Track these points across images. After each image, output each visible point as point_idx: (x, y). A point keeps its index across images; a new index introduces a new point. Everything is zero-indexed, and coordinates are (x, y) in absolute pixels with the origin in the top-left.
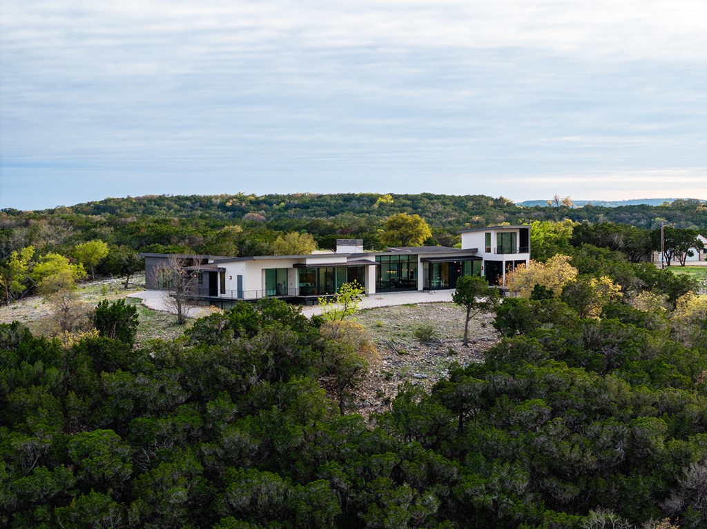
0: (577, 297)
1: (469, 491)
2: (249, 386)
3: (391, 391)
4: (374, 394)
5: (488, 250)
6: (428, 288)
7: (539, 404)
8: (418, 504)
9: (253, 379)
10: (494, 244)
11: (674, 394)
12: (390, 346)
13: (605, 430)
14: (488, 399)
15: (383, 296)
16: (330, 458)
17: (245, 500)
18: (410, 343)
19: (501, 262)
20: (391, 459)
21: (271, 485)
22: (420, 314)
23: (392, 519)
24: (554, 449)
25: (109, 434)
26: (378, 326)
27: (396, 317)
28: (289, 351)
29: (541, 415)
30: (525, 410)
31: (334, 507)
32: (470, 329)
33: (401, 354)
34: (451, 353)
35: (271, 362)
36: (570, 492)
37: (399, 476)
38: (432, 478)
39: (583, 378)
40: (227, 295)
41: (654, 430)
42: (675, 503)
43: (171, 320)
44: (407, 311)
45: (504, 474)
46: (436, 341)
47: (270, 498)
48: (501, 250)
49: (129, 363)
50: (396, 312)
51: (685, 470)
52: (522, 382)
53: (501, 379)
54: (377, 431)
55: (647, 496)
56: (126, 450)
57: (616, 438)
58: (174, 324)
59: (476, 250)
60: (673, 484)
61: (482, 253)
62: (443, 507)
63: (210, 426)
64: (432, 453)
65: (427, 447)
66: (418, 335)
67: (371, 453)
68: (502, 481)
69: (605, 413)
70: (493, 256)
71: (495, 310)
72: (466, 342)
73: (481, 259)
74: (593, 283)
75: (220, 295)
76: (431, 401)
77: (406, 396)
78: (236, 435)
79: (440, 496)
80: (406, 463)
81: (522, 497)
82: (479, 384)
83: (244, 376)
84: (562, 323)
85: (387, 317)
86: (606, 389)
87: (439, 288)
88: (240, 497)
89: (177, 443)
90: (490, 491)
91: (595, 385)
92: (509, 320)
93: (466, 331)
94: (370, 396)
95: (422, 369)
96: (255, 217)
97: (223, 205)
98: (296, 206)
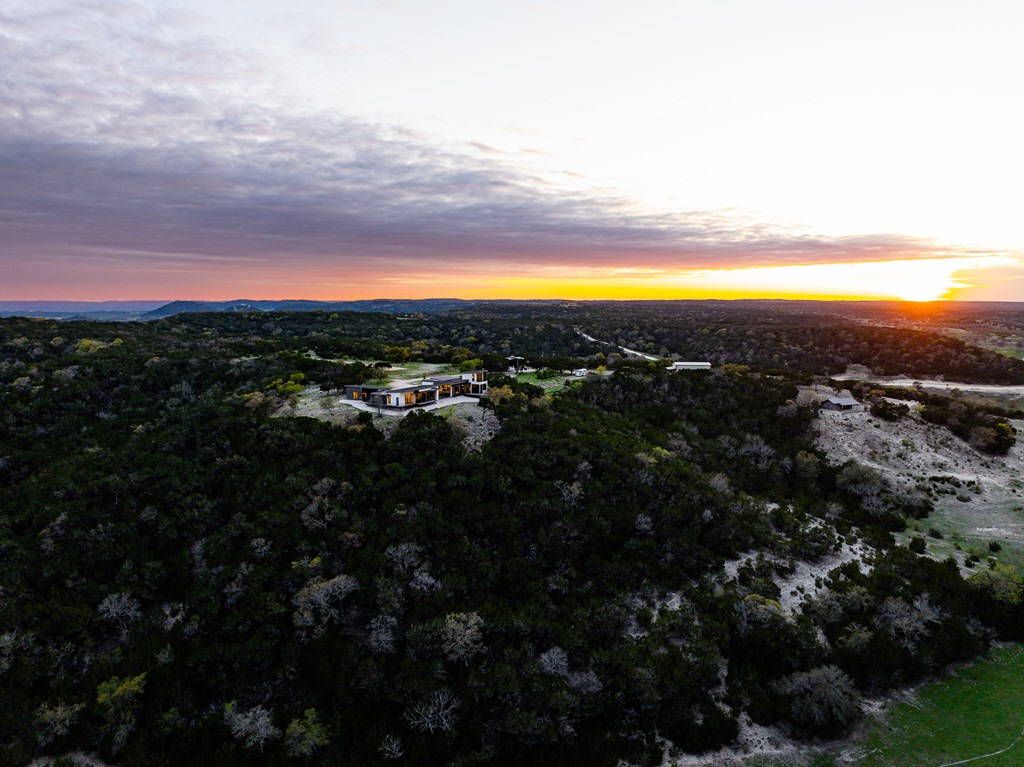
6: (454, 396)
10: (475, 379)
15: (443, 400)
18: (466, 422)
19: (477, 385)
20: (493, 468)
22: (461, 408)
27: (455, 410)
32: (485, 415)
34: (481, 425)
40: (394, 405)
43: (374, 415)
46: (474, 421)
48: (478, 381)
50: (451, 408)
51: (578, 466)
58: (378, 417)
59: (468, 380)
60: (575, 470)
66: (466, 418)
70: (475, 383)
71: (494, 409)
72: (483, 420)
73: (470, 383)
74: (520, 396)
75: (389, 404)
85: (450, 410)
87: (457, 395)
93: (483, 415)
96: (270, 325)
97: (249, 318)
98: (288, 319)
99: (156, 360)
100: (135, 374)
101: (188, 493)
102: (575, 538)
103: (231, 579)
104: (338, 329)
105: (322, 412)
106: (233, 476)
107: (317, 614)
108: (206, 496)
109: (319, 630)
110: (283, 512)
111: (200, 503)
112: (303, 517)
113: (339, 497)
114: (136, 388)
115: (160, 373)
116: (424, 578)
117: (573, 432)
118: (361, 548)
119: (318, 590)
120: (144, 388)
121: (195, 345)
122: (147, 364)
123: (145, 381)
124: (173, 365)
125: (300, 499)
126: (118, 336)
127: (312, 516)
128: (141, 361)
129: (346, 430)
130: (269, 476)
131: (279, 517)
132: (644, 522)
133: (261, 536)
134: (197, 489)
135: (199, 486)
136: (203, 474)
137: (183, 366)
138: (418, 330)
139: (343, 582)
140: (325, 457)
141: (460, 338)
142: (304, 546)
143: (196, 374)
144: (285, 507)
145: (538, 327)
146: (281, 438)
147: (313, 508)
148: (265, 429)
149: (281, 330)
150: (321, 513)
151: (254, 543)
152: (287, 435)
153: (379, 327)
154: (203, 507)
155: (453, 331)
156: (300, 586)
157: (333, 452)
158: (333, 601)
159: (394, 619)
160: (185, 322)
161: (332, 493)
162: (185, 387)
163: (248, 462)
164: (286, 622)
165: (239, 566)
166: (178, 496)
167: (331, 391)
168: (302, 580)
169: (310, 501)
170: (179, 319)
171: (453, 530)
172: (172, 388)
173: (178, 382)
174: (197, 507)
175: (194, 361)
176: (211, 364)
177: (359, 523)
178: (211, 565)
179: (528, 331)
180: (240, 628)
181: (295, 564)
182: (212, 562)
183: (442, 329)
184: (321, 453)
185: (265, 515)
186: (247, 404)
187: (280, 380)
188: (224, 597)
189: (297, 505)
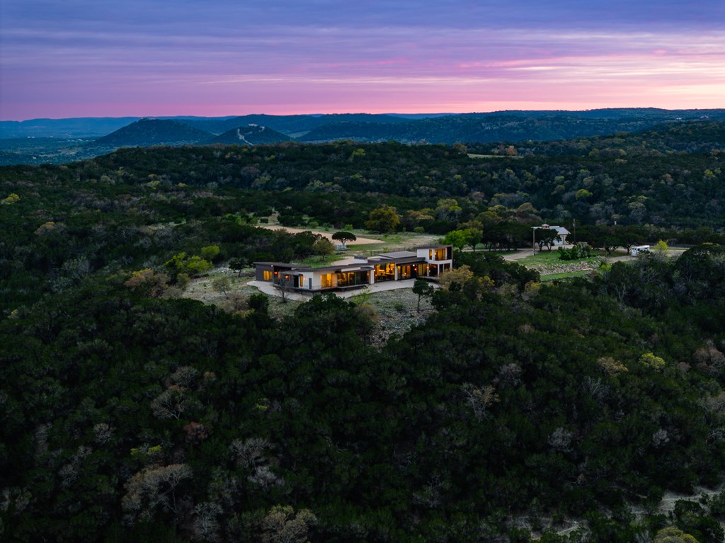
0: (471, 288)
1: (418, 376)
2: (328, 335)
3: (387, 335)
4: (378, 336)
5: (431, 258)
6: (401, 279)
7: (446, 342)
8: (399, 381)
9: (329, 332)
10: (433, 257)
11: (503, 336)
12: (383, 313)
13: (471, 353)
14: (427, 339)
15: (378, 284)
16: (364, 364)
17: (334, 380)
18: (393, 312)
19: (436, 265)
20: (388, 365)
21: (343, 375)
22: (397, 295)
23: (390, 387)
24: (451, 360)
25: (275, 356)
26: (378, 303)
27: (385, 298)
28: (343, 319)
29: (447, 346)
30: (441, 345)
31: (367, 383)
32: (421, 304)
33: (389, 317)
34: (412, 316)
35: (336, 324)
36: (457, 376)
37: (391, 371)
38: (404, 372)
39: (467, 331)
40: (304, 287)
41: (491, 353)
42: (496, 380)
43: (279, 300)
44: (390, 294)
45: (431, 370)
46: (405, 311)
47: (344, 380)
48: (437, 259)
49: (270, 323)
50: (385, 295)
51: (501, 368)
52: (441, 333)
53: (432, 331)
54: (382, 354)
55: (487, 378)
56: (283, 362)
57: (477, 355)
58: (281, 303)
59: (424, 258)
60: (497, 373)
61: (427, 258)
62: (408, 382)
63: (315, 352)
64: (404, 362)
65: (402, 360)
66: (396, 307)
67: (380, 362)
68: (431, 372)
69: (474, 345)
70: (433, 262)
71: (432, 296)
72: (418, 310)
73: (427, 263)
74: (480, 280)
75: (300, 287)
76: (403, 340)
77: (393, 337)
78: (326, 356)
79: (406, 378)
80: (394, 366)
81: (438, 378)
82: (423, 333)
83: (325, 330)
84: (462, 304)
85: (381, 298)
86: (475, 335)
87: (406, 278)
88: (331, 379)
89: (302, 359)
90: (426, 376)
91: (471, 333)
92: (439, 299)
93: (419, 304)
94: (376, 337)
95: (398, 324)
96: (252, 169)
97: (222, 157)
98: (284, 159)
99: (50, 225)
100: (21, 245)
101: (41, 377)
102: (461, 447)
103: (69, 462)
104: (357, 176)
105: (217, 294)
106: (89, 361)
107: (145, 499)
108: (58, 381)
109: (147, 515)
110: (134, 399)
111: (50, 388)
112: (154, 405)
113: (200, 389)
114: (19, 264)
115: (52, 244)
116: (264, 472)
117: (527, 328)
118: (208, 439)
119: (152, 476)
120: (29, 266)
121: (112, 204)
122: (39, 231)
123: (32, 255)
124: (71, 233)
125: (157, 387)
126: (15, 190)
127: (164, 405)
128: (32, 226)
129: (229, 316)
130: (129, 363)
131: (127, 404)
132: (560, 436)
133: (106, 422)
134: (51, 374)
135: (54, 371)
136: (60, 358)
137: (84, 235)
138: (495, 176)
139: (178, 470)
140: (195, 345)
141: (567, 190)
142: (146, 433)
143: (99, 246)
144: (137, 396)
145: (708, 172)
146: (151, 322)
147: (165, 396)
148: (136, 312)
149: (267, 179)
150: (173, 403)
151: (97, 428)
152: (159, 318)
153: (427, 173)
154: (54, 392)
155: (558, 178)
156: (134, 472)
157: (205, 340)
158: (164, 486)
159: (219, 507)
160: (124, 164)
161: (193, 384)
162: (82, 264)
163: (111, 348)
164: (115, 505)
165: (78, 448)
166: (30, 380)
167: (244, 271)
168: (139, 466)
169: (165, 389)
170: (116, 161)
171: (316, 429)
172: (66, 264)
173: (74, 256)
174: (48, 393)
175: (98, 228)
176: (120, 232)
177: (212, 415)
178: (51, 449)
179: (686, 178)
180: (70, 507)
181: (134, 450)
182: (53, 445)
183: (540, 175)
184: (191, 340)
185: (113, 401)
186: (128, 283)
187: (183, 255)
188: (60, 479)
189: (150, 393)
